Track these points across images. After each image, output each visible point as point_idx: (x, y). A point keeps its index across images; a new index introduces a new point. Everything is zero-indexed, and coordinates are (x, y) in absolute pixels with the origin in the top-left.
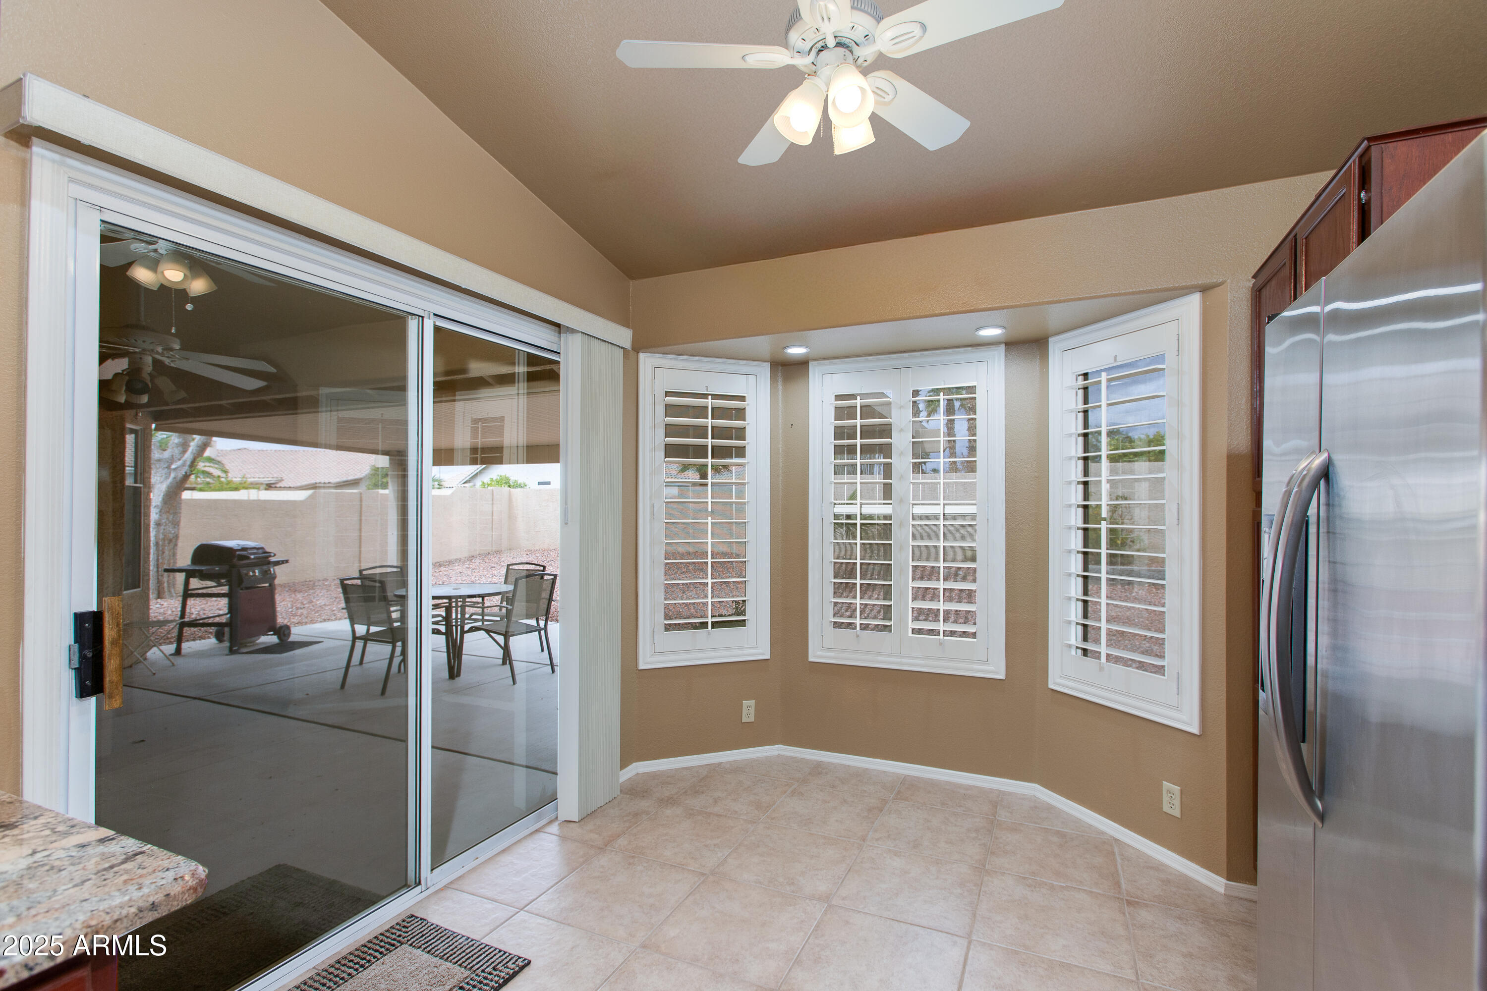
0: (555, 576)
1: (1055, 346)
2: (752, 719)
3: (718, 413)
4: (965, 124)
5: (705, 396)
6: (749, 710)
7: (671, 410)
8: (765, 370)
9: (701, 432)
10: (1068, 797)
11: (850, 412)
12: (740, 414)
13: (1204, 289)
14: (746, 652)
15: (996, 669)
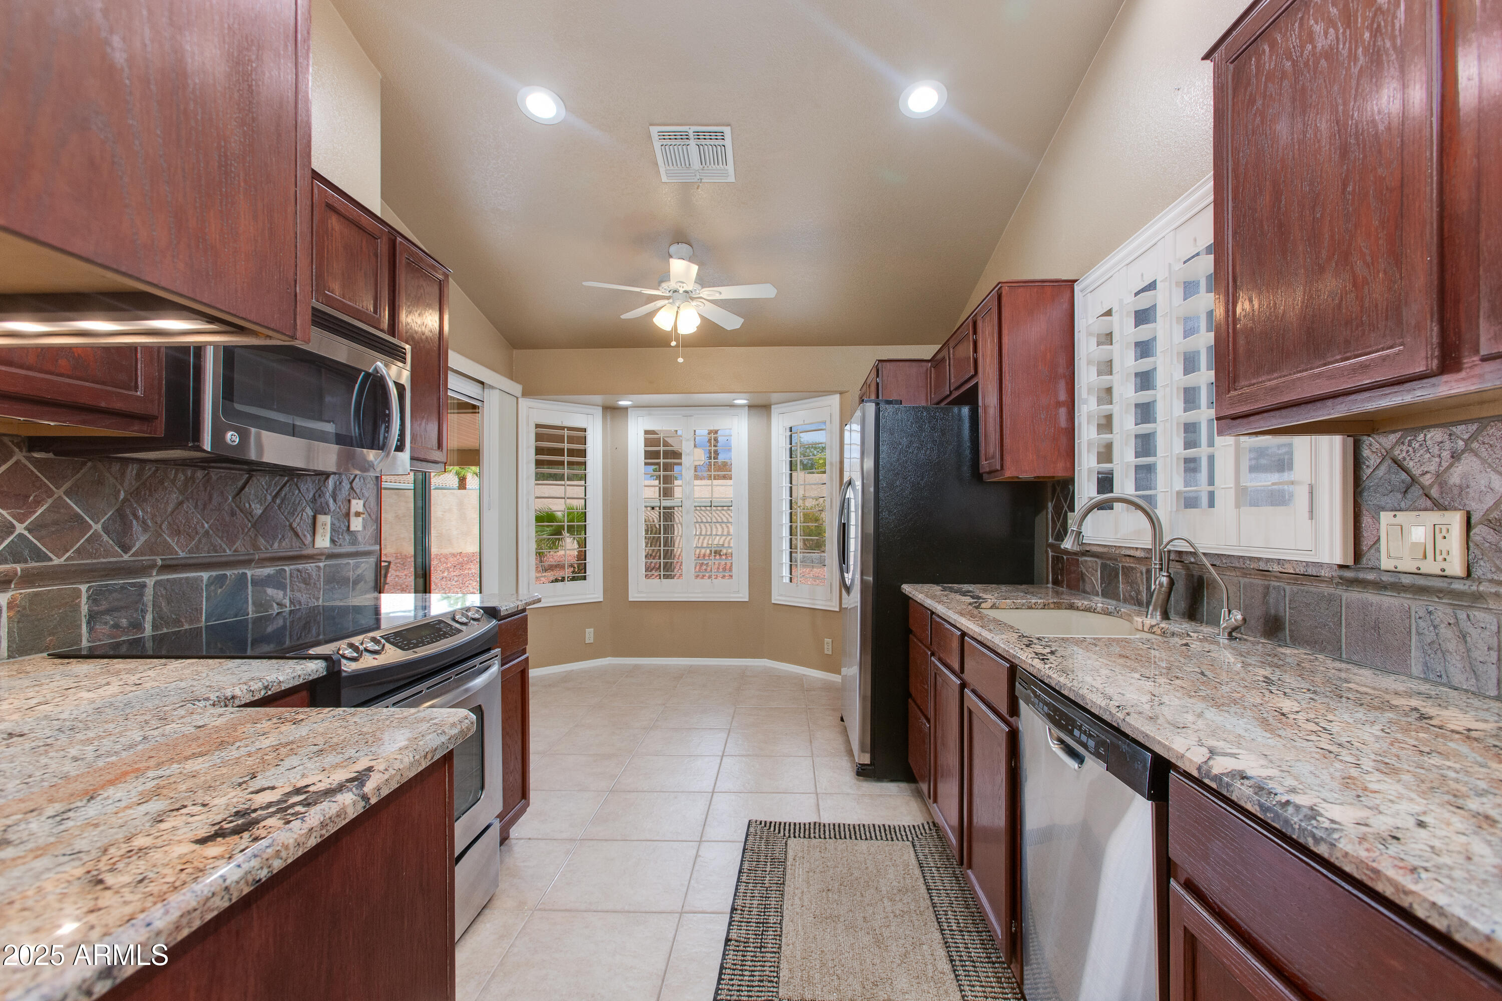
0: (390, 563)
1: (775, 410)
2: (592, 641)
3: (571, 440)
4: (741, 321)
5: (563, 428)
6: (590, 635)
7: (539, 437)
8: (599, 411)
9: (560, 452)
10: (782, 661)
11: (656, 442)
12: (584, 440)
13: (841, 393)
14: (588, 596)
15: (743, 595)
